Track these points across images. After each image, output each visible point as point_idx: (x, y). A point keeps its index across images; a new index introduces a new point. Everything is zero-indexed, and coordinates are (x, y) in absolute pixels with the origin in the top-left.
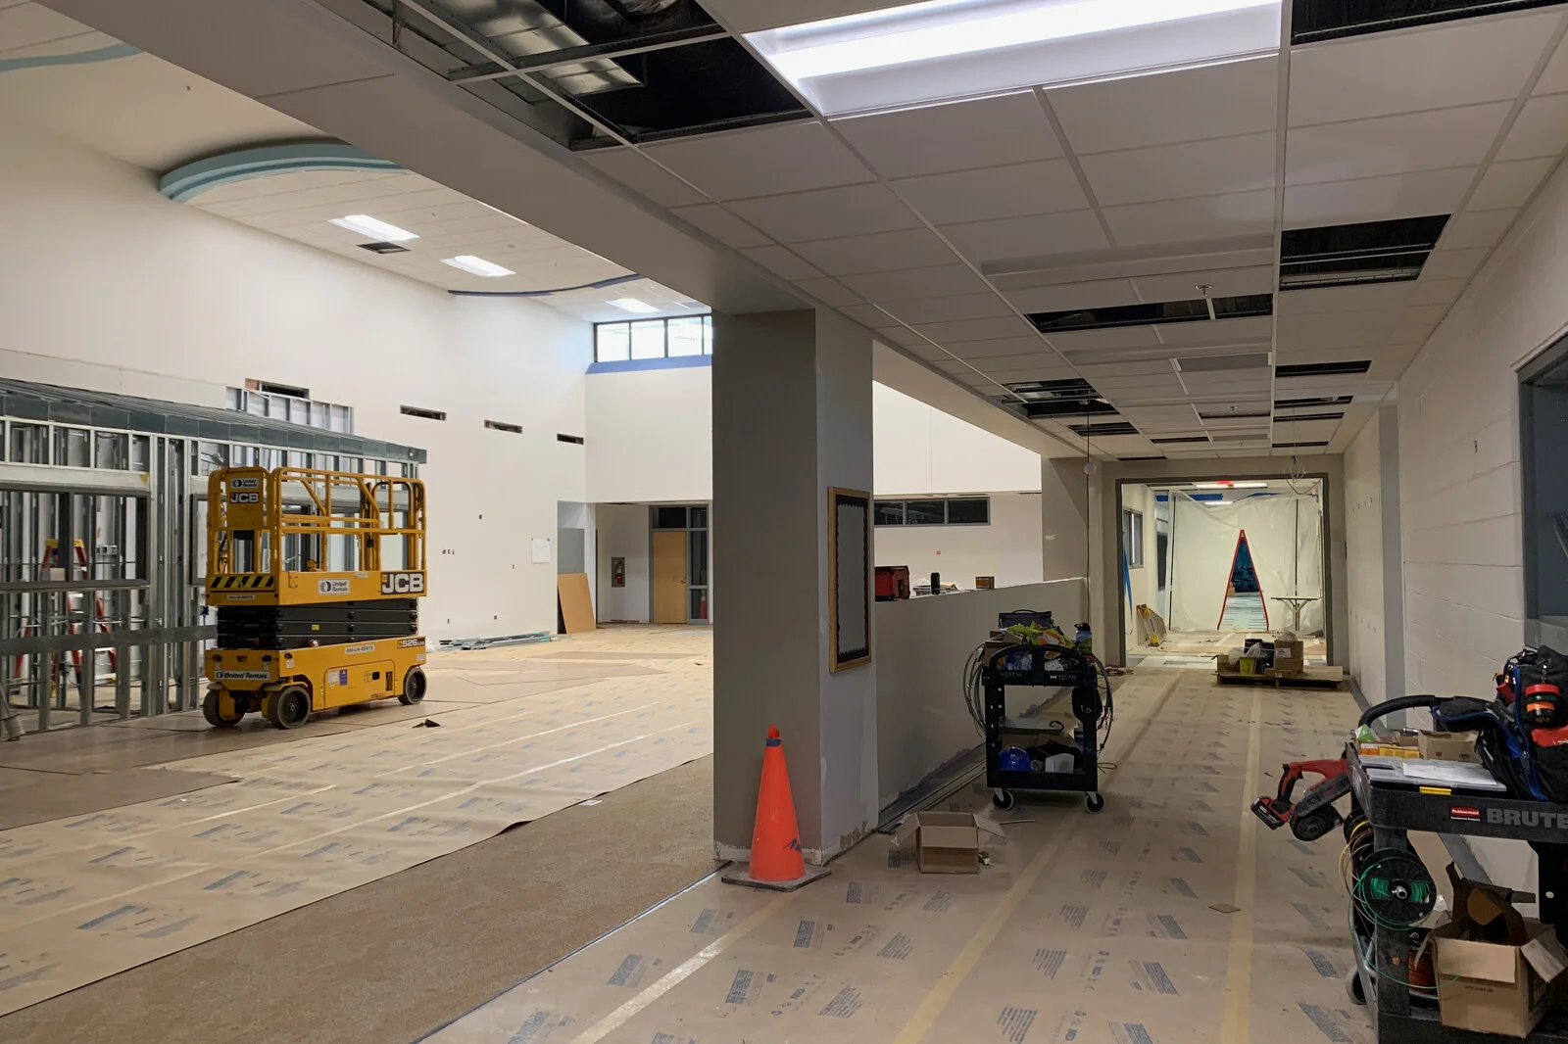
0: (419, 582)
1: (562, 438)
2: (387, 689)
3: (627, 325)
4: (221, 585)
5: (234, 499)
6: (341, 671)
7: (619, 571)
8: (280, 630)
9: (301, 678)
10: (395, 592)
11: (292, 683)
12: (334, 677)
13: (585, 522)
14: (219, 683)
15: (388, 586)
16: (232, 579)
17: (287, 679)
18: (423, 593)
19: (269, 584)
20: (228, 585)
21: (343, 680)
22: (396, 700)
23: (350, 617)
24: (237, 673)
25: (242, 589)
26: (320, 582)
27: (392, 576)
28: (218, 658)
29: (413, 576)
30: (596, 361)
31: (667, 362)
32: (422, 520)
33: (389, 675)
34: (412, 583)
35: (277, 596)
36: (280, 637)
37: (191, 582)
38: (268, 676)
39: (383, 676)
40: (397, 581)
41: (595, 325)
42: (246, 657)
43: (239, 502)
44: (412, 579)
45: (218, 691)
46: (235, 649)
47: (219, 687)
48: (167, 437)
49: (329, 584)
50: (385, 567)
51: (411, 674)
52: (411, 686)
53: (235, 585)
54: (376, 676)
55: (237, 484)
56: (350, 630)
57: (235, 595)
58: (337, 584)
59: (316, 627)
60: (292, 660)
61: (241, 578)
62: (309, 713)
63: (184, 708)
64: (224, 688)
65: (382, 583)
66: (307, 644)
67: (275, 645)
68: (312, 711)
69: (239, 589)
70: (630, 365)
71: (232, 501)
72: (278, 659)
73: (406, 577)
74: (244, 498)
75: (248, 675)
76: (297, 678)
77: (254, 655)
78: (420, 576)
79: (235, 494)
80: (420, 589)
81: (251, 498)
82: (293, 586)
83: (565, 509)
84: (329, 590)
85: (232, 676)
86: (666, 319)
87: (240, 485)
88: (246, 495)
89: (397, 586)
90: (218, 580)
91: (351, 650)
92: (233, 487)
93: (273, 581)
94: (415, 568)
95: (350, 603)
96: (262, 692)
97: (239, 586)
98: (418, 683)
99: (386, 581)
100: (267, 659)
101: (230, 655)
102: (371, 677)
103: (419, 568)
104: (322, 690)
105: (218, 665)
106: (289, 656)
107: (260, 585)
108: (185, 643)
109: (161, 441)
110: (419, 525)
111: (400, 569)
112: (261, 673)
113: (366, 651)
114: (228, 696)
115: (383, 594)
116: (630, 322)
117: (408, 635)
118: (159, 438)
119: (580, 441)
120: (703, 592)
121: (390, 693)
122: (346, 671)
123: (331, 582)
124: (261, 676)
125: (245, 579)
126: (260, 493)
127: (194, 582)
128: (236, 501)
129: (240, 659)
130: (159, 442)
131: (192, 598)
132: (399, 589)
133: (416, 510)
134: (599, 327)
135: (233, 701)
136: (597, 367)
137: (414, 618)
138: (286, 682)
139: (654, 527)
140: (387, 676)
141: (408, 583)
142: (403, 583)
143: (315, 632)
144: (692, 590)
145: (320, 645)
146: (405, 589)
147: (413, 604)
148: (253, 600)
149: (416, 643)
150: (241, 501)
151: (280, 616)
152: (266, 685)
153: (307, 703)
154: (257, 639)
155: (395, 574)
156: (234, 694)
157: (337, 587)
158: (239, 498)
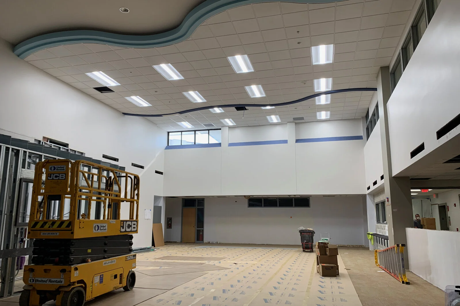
0: (135, 226)
1: (157, 172)
2: (120, 284)
3: (181, 133)
4: (38, 226)
5: (50, 177)
6: (101, 275)
7: (170, 223)
8: (72, 253)
9: (82, 281)
10: (126, 231)
11: (77, 285)
12: (97, 279)
13: (162, 204)
14: (31, 285)
15: (123, 228)
16: (45, 223)
17: (74, 283)
18: (136, 232)
19: (68, 226)
20: (42, 226)
21: (101, 281)
22: (122, 289)
23: (105, 244)
24: (44, 279)
25: (51, 229)
26: (95, 225)
27: (125, 222)
28: (32, 270)
29: (133, 223)
30: (168, 145)
31: (195, 145)
32: (138, 195)
33: (121, 275)
34: (133, 226)
35: (72, 233)
36: (72, 258)
37: (15, 225)
38: (63, 282)
39: (118, 276)
40: (127, 225)
41: (168, 133)
42: (50, 270)
43: (53, 179)
44: (133, 224)
45: (29, 290)
46: (43, 265)
47: (30, 288)
48: (11, 147)
49: (98, 226)
50: (122, 218)
51: (130, 274)
52: (129, 280)
53: (47, 226)
54: (116, 277)
55: (53, 169)
56: (105, 251)
57: (47, 232)
58: (102, 226)
59: (89, 251)
60: (77, 272)
61: (50, 223)
62: (84, 302)
63: (5, 295)
64: (34, 288)
65: (121, 226)
66: (84, 261)
67: (69, 263)
68: (85, 301)
69: (49, 229)
70: (181, 147)
71: (49, 178)
72: (70, 271)
73: (130, 223)
74: (56, 177)
75: (50, 281)
76: (79, 282)
77: (55, 269)
78: (135, 223)
79: (51, 174)
80: (135, 229)
81: (60, 176)
82: (81, 227)
83: (156, 198)
84: (98, 230)
85: (40, 281)
86: (195, 131)
87: (54, 169)
88: (58, 175)
89: (127, 227)
90: (36, 223)
91: (106, 263)
92: (50, 170)
93: (70, 223)
94: (133, 218)
95: (106, 237)
96: (57, 291)
97: (49, 227)
98: (132, 278)
99: (122, 225)
100: (63, 271)
101: (40, 269)
102: (113, 277)
103: (135, 219)
104: (91, 287)
105: (31, 275)
106: (76, 269)
107: (62, 227)
108: (9, 258)
109: (7, 149)
110: (136, 198)
111: (128, 219)
112: (59, 280)
113: (112, 263)
114: (36, 292)
115: (121, 232)
116: (182, 132)
117: (129, 253)
118: (7, 147)
119: (161, 173)
120: (201, 231)
121: (121, 285)
122: (103, 275)
123: (99, 225)
124: (59, 282)
125: (54, 222)
126: (66, 175)
127: (17, 224)
128: (51, 178)
129: (46, 271)
130: (6, 150)
131: (15, 234)
132: (128, 230)
133: (134, 190)
134: (170, 134)
135: (38, 296)
136: (168, 147)
137: (131, 244)
138: (73, 285)
139: (184, 206)
140: (120, 276)
141: (131, 226)
142: (129, 226)
143: (89, 254)
144: (197, 230)
145: (92, 261)
146: (129, 230)
147: (131, 237)
148: (57, 235)
149: (132, 257)
150: (54, 178)
151: (73, 245)
152: (61, 287)
153: (84, 297)
154: (57, 259)
155: (126, 221)
156: (39, 292)
157: (102, 228)
158: (53, 177)
